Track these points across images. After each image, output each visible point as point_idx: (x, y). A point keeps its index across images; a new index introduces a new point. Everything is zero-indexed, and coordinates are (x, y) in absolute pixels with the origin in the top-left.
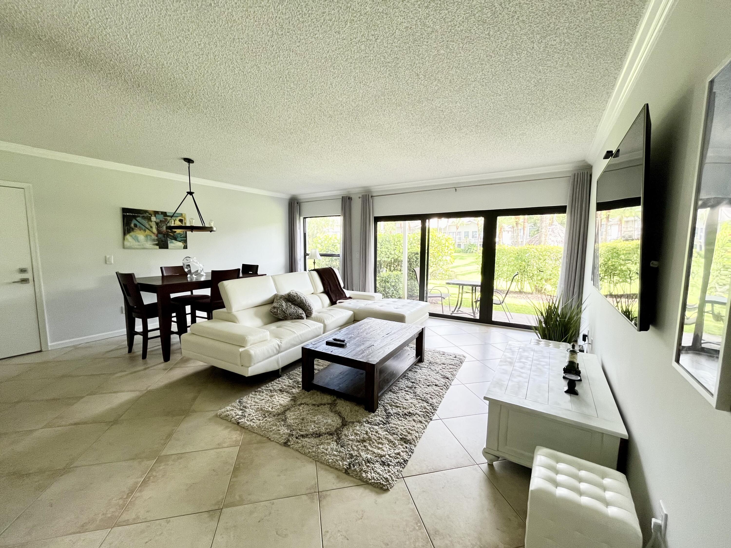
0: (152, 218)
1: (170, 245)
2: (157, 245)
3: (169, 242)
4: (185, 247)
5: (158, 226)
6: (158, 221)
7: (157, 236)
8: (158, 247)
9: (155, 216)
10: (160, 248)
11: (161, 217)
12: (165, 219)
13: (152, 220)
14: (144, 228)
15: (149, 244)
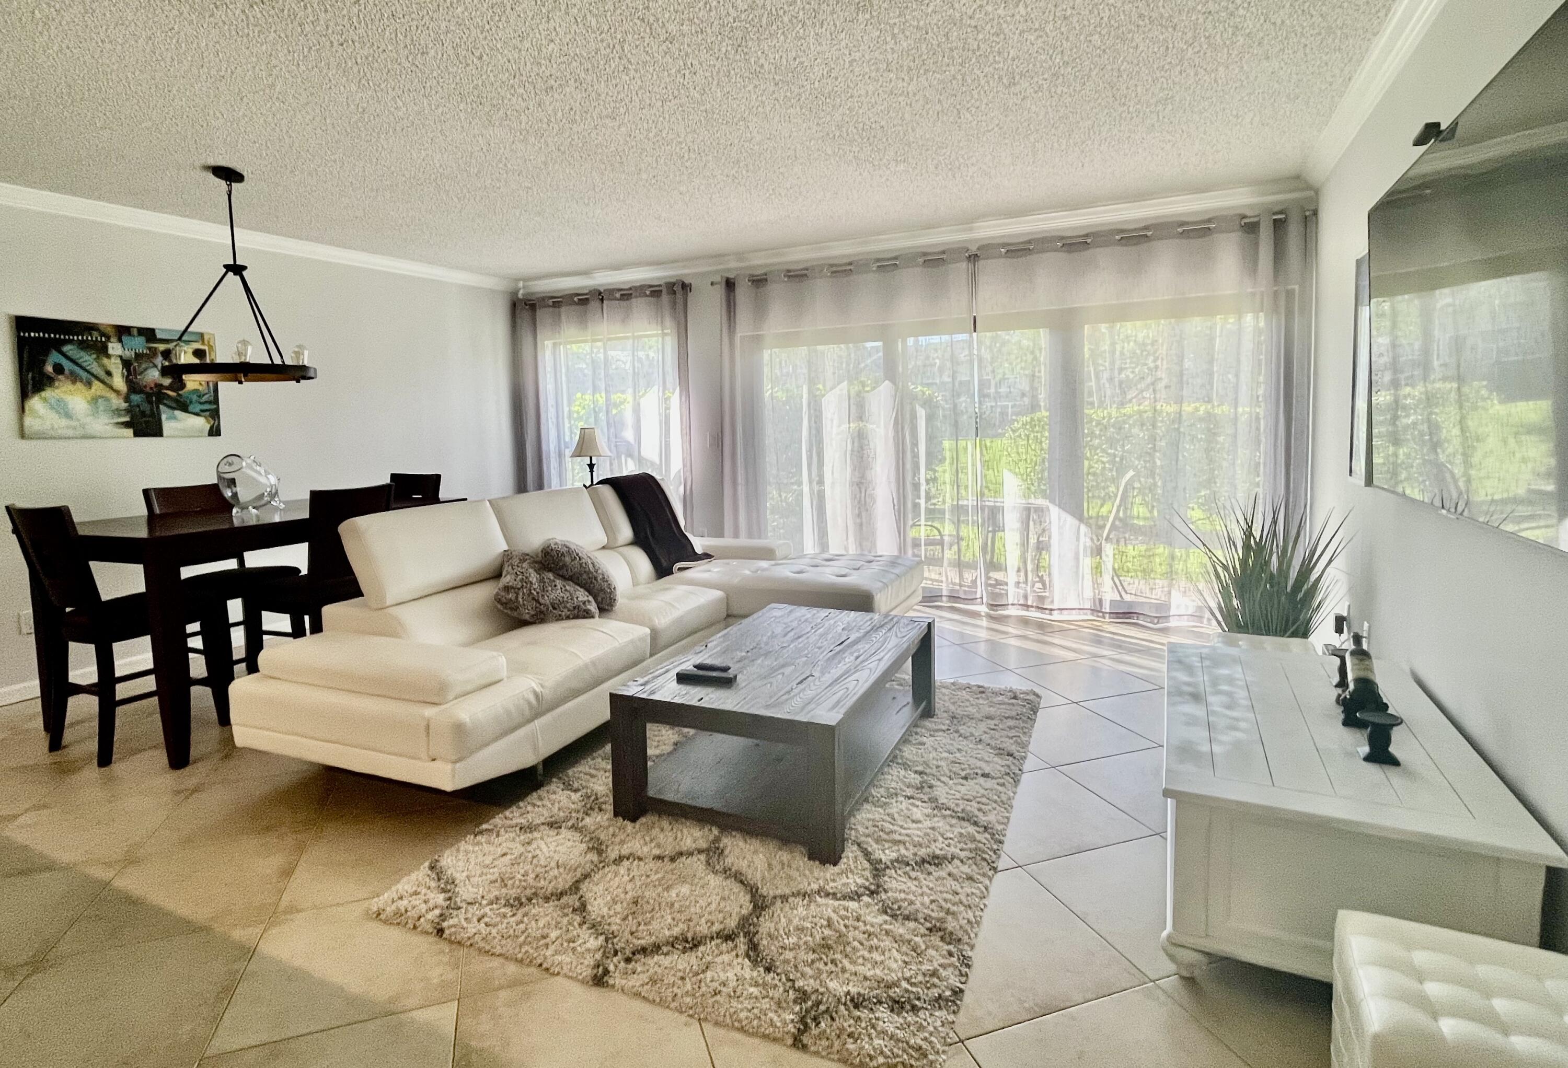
0: (110, 345)
1: (168, 426)
2: (126, 425)
3: (164, 417)
4: (215, 432)
5: (129, 371)
6: (129, 354)
7: (127, 399)
8: (130, 432)
9: (120, 341)
10: (136, 435)
11: (139, 344)
12: (150, 349)
13: (110, 351)
14: (84, 375)
15: (103, 424)
